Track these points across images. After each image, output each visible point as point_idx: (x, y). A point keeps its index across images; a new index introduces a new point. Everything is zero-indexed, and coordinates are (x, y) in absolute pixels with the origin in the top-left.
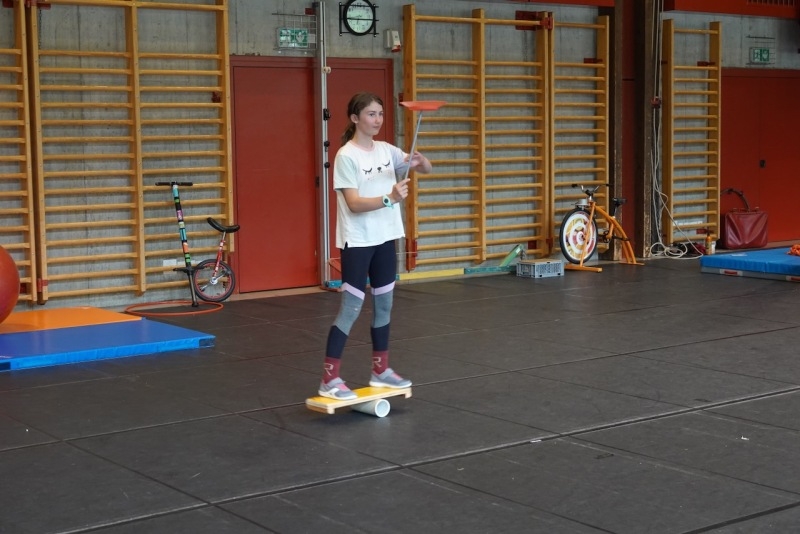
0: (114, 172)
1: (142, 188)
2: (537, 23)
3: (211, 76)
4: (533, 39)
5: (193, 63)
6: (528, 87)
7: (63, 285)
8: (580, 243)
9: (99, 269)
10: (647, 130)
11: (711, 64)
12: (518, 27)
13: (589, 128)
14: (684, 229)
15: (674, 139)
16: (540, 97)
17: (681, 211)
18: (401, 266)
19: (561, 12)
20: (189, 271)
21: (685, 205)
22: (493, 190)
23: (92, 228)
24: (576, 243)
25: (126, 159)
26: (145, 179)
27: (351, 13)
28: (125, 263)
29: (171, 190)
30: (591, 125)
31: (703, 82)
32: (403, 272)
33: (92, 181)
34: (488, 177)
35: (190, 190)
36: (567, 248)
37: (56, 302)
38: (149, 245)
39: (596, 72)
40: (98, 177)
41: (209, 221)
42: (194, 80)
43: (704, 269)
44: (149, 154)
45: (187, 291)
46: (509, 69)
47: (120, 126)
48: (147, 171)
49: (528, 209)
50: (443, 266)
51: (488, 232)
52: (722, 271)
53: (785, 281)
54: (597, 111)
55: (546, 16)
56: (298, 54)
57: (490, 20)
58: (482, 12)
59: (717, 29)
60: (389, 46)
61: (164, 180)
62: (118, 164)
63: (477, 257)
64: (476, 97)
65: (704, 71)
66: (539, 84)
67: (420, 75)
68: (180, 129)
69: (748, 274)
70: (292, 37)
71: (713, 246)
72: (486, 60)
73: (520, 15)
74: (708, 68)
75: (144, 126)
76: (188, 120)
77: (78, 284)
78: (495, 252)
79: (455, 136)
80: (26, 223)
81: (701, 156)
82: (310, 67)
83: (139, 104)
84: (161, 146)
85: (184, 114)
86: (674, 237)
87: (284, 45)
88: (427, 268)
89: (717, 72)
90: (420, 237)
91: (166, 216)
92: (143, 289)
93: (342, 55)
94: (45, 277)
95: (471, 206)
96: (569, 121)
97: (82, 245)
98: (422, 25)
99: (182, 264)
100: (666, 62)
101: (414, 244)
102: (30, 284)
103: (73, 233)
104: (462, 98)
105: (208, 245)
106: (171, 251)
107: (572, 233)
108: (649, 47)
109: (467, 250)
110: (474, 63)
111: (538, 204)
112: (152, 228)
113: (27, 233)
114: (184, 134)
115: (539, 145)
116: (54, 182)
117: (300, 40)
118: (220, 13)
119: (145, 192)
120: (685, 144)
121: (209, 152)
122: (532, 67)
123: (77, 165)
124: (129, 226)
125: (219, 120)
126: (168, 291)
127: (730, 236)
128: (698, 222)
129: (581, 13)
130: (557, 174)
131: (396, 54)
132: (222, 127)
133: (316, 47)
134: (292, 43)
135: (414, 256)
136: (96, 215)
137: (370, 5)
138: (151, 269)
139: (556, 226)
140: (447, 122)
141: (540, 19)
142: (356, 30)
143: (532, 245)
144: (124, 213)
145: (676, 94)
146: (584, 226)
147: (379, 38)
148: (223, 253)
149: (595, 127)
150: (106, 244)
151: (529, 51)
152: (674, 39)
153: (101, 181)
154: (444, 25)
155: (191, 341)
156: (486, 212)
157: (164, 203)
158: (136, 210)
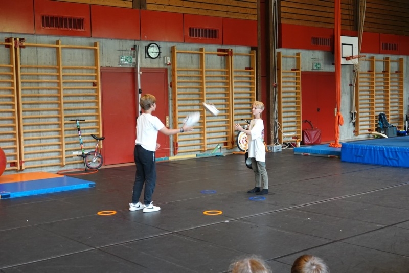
0: (52, 115)
1: (63, 122)
2: (226, 53)
3: (92, 76)
4: (224, 60)
5: (85, 71)
6: (223, 79)
7: (31, 163)
8: (245, 143)
9: (46, 156)
10: (271, 96)
11: (297, 70)
12: (219, 55)
13: (248, 96)
14: (287, 137)
15: (283, 100)
16: (227, 84)
17: (286, 129)
18: (172, 154)
19: (236, 49)
20: (84, 156)
21: (288, 127)
22: (209, 122)
23: (43, 139)
24: (243, 143)
25: (57, 110)
26: (66, 118)
27: (150, 49)
28: (57, 153)
29: (76, 123)
30: (249, 95)
31: (294, 77)
32: (173, 156)
33: (43, 119)
34: (207, 116)
35: (84, 123)
36: (240, 145)
37: (28, 170)
38: (67, 146)
39: (250, 73)
40: (45, 118)
41: (92, 135)
42: (85, 77)
43: (295, 153)
44: (67, 108)
45: (83, 165)
46: (215, 72)
47: (54, 96)
48: (66, 115)
49: (223, 129)
50: (189, 153)
51: (207, 139)
52: (302, 154)
53: (327, 157)
54: (251, 89)
55: (230, 50)
56: (128, 67)
57: (207, 52)
58: (204, 49)
59: (299, 55)
60: (166, 63)
61: (73, 119)
62: (54, 112)
63: (203, 149)
64: (202, 84)
65: (294, 72)
66: (227, 78)
67: (179, 75)
68: (80, 98)
69: (313, 155)
70: (126, 59)
71: (299, 144)
72: (206, 68)
73: (219, 50)
74: (296, 71)
75: (64, 96)
76: (83, 94)
77: (37, 162)
78: (210, 146)
79: (193, 100)
80: (15, 137)
81: (294, 107)
82: (133, 72)
83: (63, 87)
84: (71, 105)
85: (81, 91)
86: (283, 140)
87: (122, 63)
88: (182, 154)
89: (299, 73)
90: (179, 141)
91: (73, 134)
92: (64, 164)
93: (146, 67)
94: (23, 159)
95: (200, 128)
96: (240, 93)
97: (39, 146)
98: (179, 55)
99: (81, 153)
100: (279, 69)
101: (177, 144)
102: (17, 163)
103: (35, 141)
104: (196, 84)
105: (92, 145)
106: (76, 148)
107: (242, 139)
108: (272, 63)
109: (199, 147)
110: (201, 70)
111: (227, 127)
112: (68, 139)
113: (15, 141)
114: (81, 99)
115: (228, 103)
116: (27, 120)
117: (129, 61)
118: (96, 50)
119: (65, 124)
120: (287, 102)
121: (92, 107)
122: (224, 71)
123: (36, 113)
124: (59, 138)
125: (96, 94)
126: (75, 165)
127: (306, 140)
128: (293, 134)
129: (244, 50)
130: (235, 115)
131: (169, 66)
132: (97, 97)
133: (136, 64)
134: (126, 62)
135: (177, 149)
136: (45, 133)
137: (158, 46)
138: (68, 156)
139: (235, 136)
140: (189, 94)
141: (227, 52)
142: (152, 56)
143: (226, 144)
144: (56, 133)
145: (283, 82)
146: (247, 136)
147: (162, 59)
148: (98, 148)
149: (251, 96)
150: (49, 145)
151: (223, 65)
152: (282, 60)
153: (47, 119)
154: (188, 55)
155: (85, 185)
156: (206, 130)
157: (73, 128)
158: (62, 131)
